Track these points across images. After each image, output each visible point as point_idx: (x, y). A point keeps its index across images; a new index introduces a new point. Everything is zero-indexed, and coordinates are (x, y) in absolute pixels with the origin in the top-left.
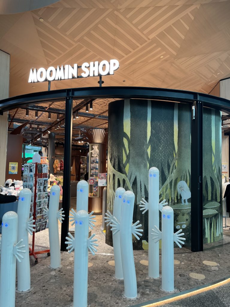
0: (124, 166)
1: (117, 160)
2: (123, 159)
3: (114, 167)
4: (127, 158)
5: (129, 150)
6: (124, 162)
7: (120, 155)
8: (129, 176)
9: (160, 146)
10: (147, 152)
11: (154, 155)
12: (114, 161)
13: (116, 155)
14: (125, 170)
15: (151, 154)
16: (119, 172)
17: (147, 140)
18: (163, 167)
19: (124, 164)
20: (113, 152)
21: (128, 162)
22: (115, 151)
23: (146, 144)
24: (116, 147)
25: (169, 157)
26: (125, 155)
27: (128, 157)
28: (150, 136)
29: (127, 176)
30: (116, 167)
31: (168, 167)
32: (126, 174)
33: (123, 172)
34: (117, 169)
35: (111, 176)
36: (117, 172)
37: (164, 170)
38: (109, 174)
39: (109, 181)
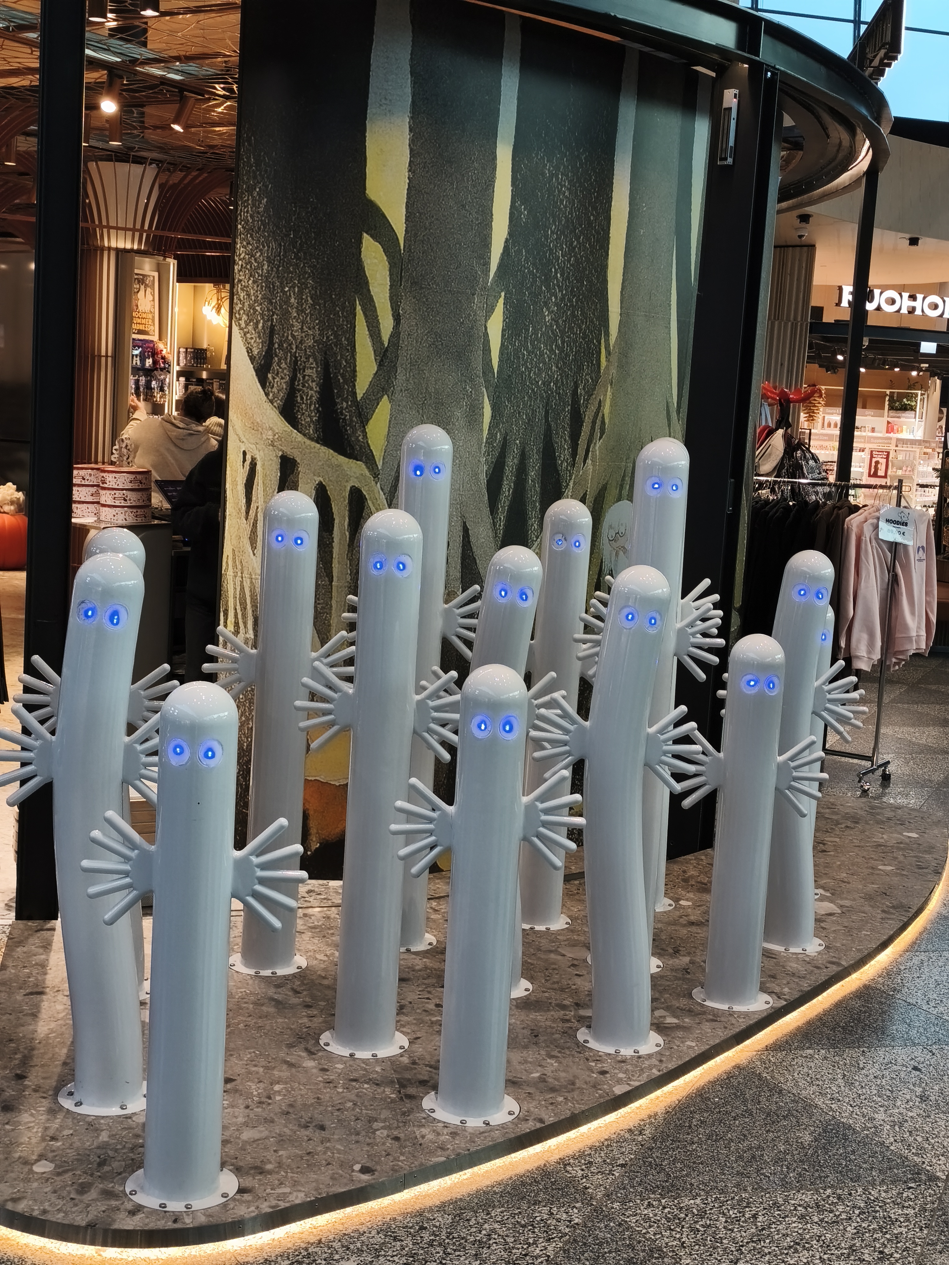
0: (360, 415)
1: (312, 372)
2: (355, 371)
3: (289, 411)
4: (380, 365)
5: (397, 318)
6: (362, 386)
7: (338, 343)
8: (387, 477)
9: (546, 304)
10: (486, 334)
11: (517, 351)
12: (293, 379)
13: (310, 342)
14: (364, 432)
15: (502, 344)
16: (324, 449)
17: (487, 264)
18: (553, 425)
19: (359, 397)
20: (286, 315)
21: (384, 390)
22: (301, 311)
23: (484, 288)
24: (306, 295)
25: (580, 368)
26: (368, 342)
27: (386, 357)
28: (507, 241)
29: (376, 476)
30: (309, 414)
31: (571, 426)
32: (368, 459)
33: (352, 448)
34: (316, 430)
35: (259, 468)
36: (308, 442)
37: (556, 439)
38: (248, 457)
39: (244, 500)
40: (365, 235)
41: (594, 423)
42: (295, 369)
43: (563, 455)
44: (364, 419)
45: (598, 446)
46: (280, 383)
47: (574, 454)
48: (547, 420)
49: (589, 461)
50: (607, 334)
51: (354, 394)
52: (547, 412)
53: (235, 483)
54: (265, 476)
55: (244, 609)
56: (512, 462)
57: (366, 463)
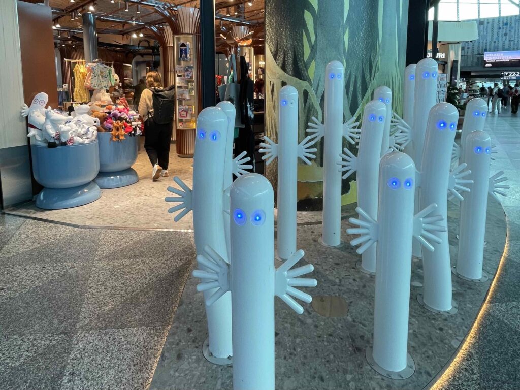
0: (306, 67)
1: (290, 55)
2: (303, 53)
3: (284, 68)
4: (312, 51)
5: (316, 36)
6: (306, 58)
7: (298, 45)
8: (315, 85)
9: (361, 30)
10: (344, 40)
11: (353, 45)
12: (284, 57)
13: (289, 45)
14: (307, 72)
15: (349, 43)
16: (295, 78)
17: (343, 18)
18: (364, 68)
20: (281, 38)
21: (313, 59)
22: (286, 36)
23: (343, 25)
24: (288, 31)
25: (372, 51)
26: (307, 43)
27: (313, 48)
28: (349, 11)
29: (311, 85)
30: (290, 68)
31: (369, 68)
33: (304, 77)
34: (292, 73)
35: (275, 86)
36: (290, 76)
37: (365, 73)
38: (272, 83)
39: (271, 96)
40: (305, 10)
41: (376, 67)
42: (285, 55)
43: (367, 77)
44: (307, 68)
45: (377, 74)
46: (280, 59)
47: (371, 77)
48: (362, 67)
49: (375, 79)
50: (379, 40)
51: (304, 60)
52: (362, 64)
53: (268, 91)
54: (277, 88)
55: (272, 129)
56: (353, 80)
57: (308, 81)
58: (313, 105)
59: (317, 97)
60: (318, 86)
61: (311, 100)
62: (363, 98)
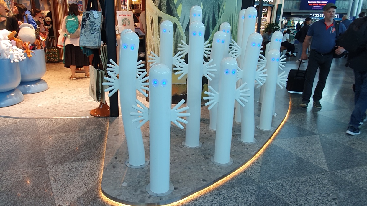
0: (175, 8)
3: (160, 7)
6: (176, 1)
8: (182, 20)
12: (160, 0)
14: (176, 11)
16: (168, 15)
18: (215, 10)
19: (175, 4)
21: (181, 2)
29: (179, 20)
30: (164, 7)
31: (218, 10)
32: (178, 17)
33: (174, 15)
34: (166, 11)
35: (153, 20)
36: (164, 14)
37: (215, 13)
38: (151, 18)
39: (151, 27)
41: (222, 9)
43: (217, 16)
45: (223, 14)
46: (157, 1)
47: (219, 16)
48: (214, 9)
49: (221, 17)
51: (174, 3)
52: (214, 7)
53: (148, 23)
54: (155, 21)
55: (152, 49)
56: (207, 17)
57: (177, 18)
58: (180, 33)
59: (183, 28)
60: (184, 21)
61: (179, 30)
62: (213, 29)
